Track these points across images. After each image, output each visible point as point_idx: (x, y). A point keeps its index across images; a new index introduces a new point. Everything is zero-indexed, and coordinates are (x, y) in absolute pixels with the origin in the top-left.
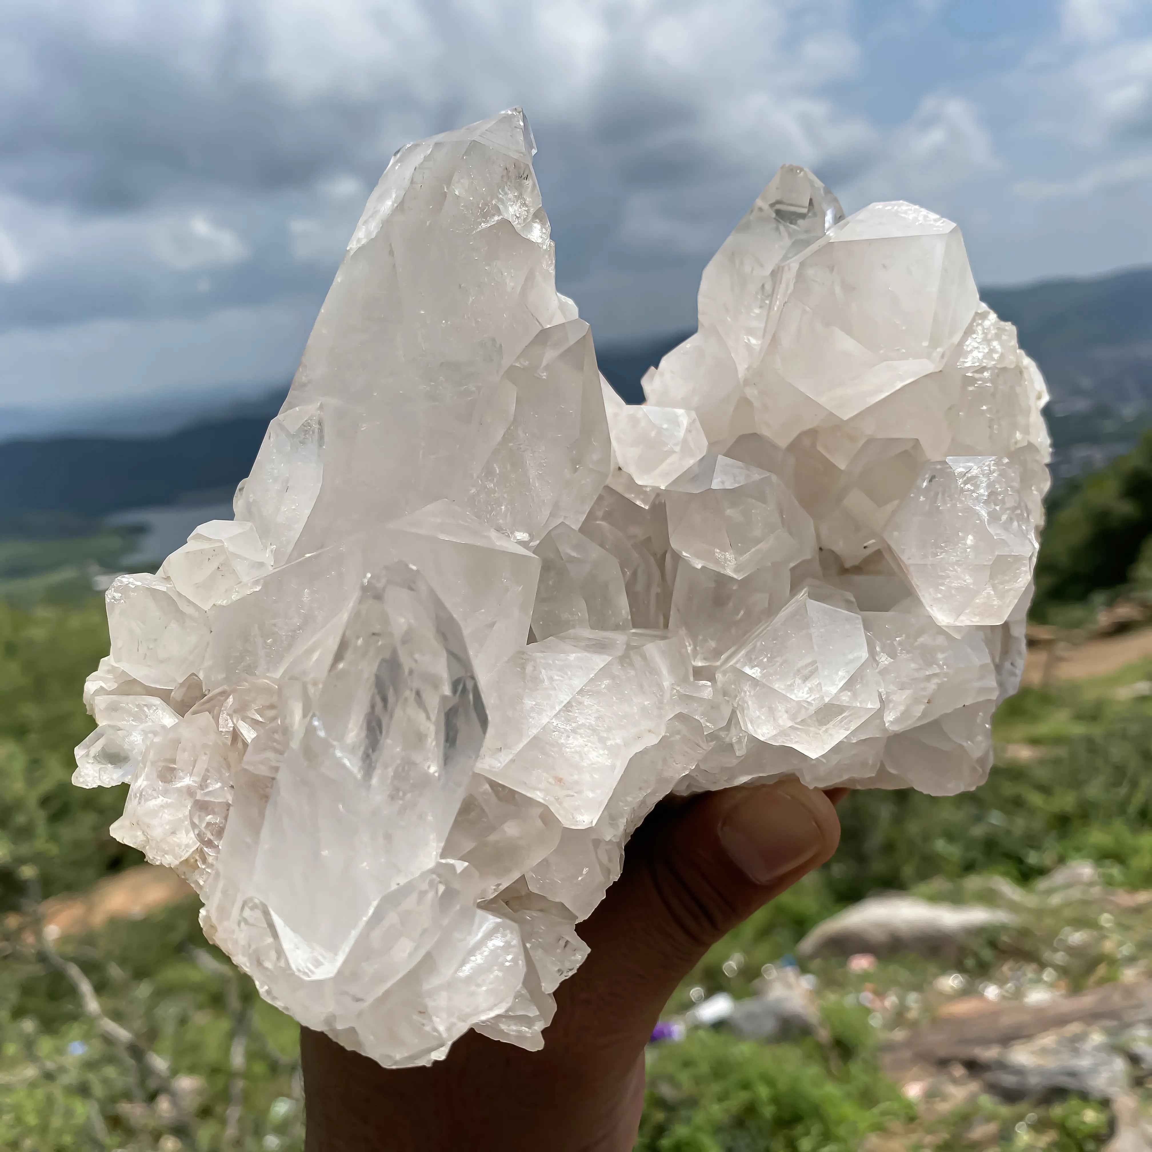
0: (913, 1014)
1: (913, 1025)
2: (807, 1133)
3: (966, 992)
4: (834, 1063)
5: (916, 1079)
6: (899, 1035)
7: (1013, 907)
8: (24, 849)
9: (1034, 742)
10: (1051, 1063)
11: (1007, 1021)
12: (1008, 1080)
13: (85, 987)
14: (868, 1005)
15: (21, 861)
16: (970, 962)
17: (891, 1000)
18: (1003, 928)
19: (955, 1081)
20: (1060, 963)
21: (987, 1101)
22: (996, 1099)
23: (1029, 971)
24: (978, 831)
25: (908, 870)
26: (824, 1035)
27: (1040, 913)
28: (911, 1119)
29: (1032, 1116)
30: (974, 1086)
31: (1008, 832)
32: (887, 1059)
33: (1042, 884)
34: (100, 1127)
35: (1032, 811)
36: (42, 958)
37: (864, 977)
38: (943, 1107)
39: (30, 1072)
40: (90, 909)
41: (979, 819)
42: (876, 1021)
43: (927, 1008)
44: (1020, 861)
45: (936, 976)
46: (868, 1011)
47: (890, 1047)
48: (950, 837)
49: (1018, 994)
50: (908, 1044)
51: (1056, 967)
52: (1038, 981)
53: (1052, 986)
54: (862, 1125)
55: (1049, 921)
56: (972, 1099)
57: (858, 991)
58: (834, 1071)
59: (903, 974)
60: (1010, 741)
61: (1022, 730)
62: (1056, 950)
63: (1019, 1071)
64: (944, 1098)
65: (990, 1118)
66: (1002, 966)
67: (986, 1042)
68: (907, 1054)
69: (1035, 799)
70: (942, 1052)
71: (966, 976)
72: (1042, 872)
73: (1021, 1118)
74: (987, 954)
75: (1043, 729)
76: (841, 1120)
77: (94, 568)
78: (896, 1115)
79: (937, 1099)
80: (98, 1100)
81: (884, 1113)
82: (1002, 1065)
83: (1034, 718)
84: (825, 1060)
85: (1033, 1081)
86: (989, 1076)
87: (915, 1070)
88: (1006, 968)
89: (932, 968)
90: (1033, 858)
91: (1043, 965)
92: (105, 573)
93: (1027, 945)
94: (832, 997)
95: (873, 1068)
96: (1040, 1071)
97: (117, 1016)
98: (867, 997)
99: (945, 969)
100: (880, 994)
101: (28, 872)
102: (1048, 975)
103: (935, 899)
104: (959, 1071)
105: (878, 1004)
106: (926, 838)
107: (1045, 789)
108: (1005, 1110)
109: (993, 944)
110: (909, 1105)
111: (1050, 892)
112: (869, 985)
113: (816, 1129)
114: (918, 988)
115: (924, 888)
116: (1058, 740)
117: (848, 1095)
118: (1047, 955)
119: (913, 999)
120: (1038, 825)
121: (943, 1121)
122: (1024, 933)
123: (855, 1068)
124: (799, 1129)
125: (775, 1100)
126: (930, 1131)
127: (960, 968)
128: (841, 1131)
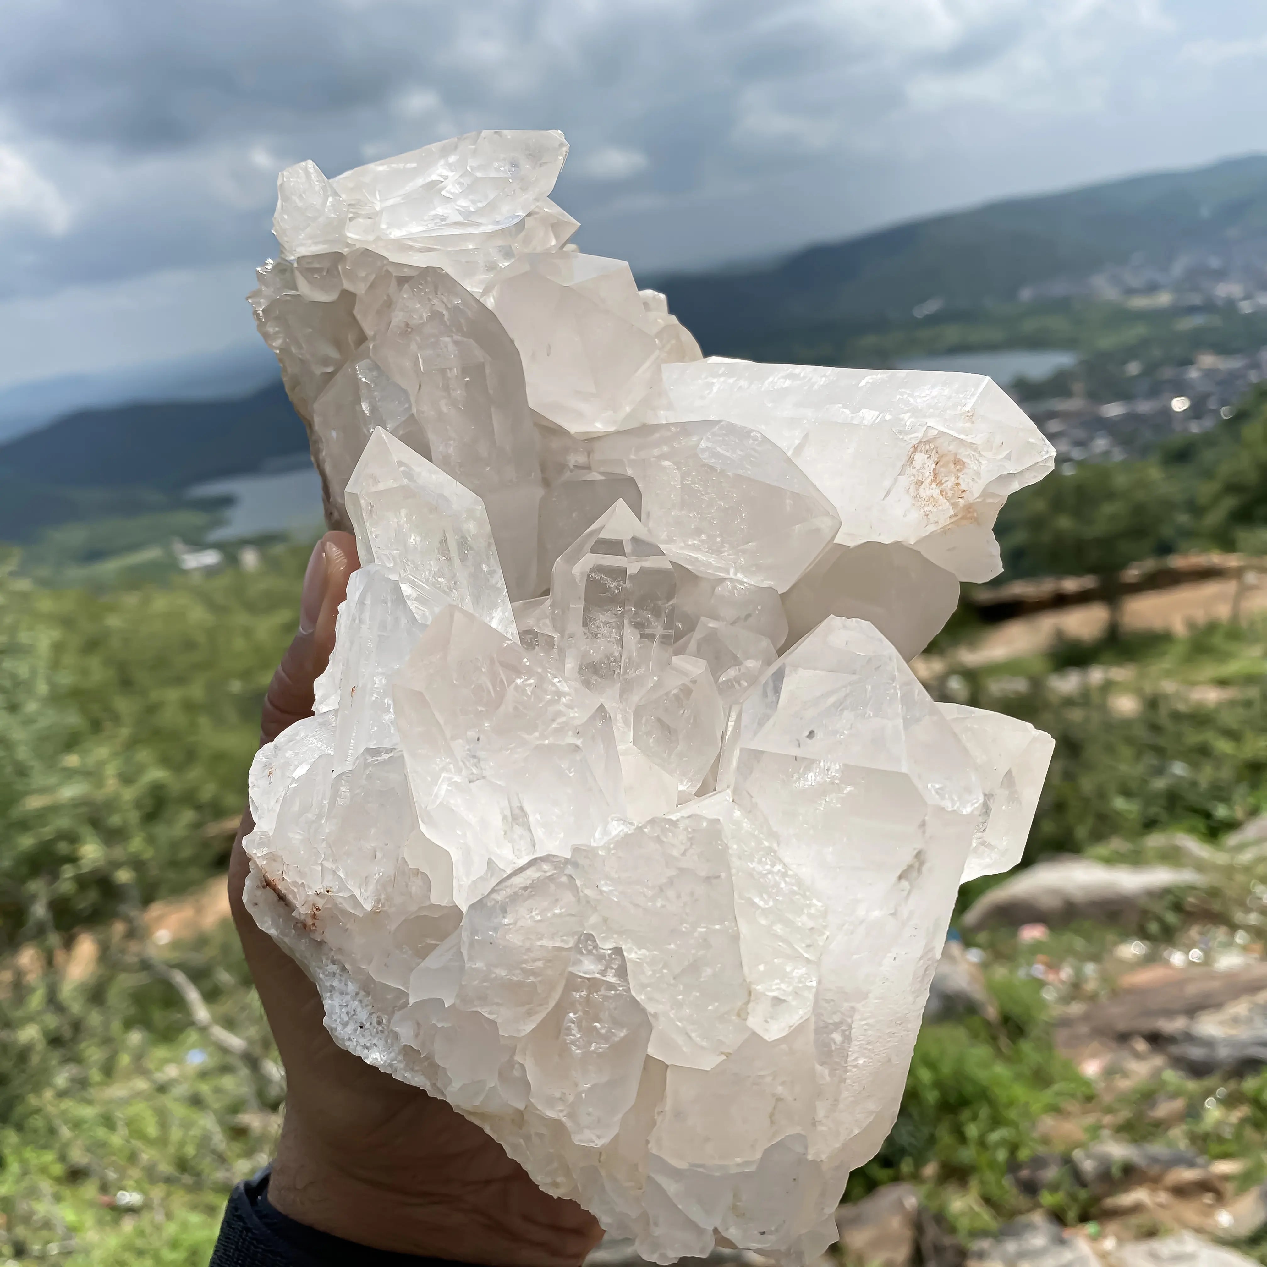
0: (1091, 986)
1: (1093, 998)
2: (974, 1118)
3: (1150, 960)
4: (1004, 1041)
5: (1094, 1055)
6: (1076, 1009)
7: (1200, 866)
8: (118, 853)
9: (1222, 683)
10: (1243, 1033)
11: (1192, 990)
12: (1196, 1053)
13: (193, 995)
14: (1041, 976)
15: (117, 865)
16: (1153, 927)
17: (1066, 973)
18: (1191, 888)
19: (1138, 1056)
20: (1254, 923)
21: (1171, 1076)
22: (1181, 1073)
23: (1220, 933)
24: (1160, 784)
25: (1081, 832)
26: (992, 1012)
27: (1229, 871)
28: (1089, 1098)
29: (1222, 1091)
30: (1158, 1061)
31: (1194, 784)
32: (1061, 1035)
33: (1232, 839)
34: (219, 1140)
35: (1218, 760)
36: (145, 965)
37: (1036, 948)
38: (1124, 1084)
39: (141, 1084)
40: (199, 910)
41: (1159, 771)
42: (1049, 995)
43: (1105, 978)
44: (1208, 815)
45: (1116, 944)
46: (1041, 984)
47: (1065, 1022)
48: (1127, 793)
49: (1207, 961)
50: (1086, 1017)
51: (1248, 928)
52: (1229, 945)
53: (1245, 949)
54: (1035, 1107)
55: (1240, 878)
56: (1156, 1074)
57: (1030, 964)
58: (1004, 1050)
59: (1079, 943)
60: (1193, 684)
61: (1211, 670)
62: (1248, 910)
63: (1209, 1043)
64: (1125, 1074)
65: (1174, 1095)
66: (1189, 930)
67: (1170, 1013)
68: (1084, 1029)
69: (1224, 746)
70: (1122, 1026)
71: (1148, 943)
72: (1232, 825)
73: (1210, 1092)
74: (1171, 918)
75: (1232, 668)
76: (1011, 1104)
77: (178, 547)
78: (1073, 1095)
79: (1118, 1076)
80: (215, 1112)
81: (1059, 1094)
82: (1189, 1038)
83: (1223, 657)
84: (993, 1039)
85: (1223, 1053)
86: (1175, 1050)
87: (1095, 1045)
88: (1194, 932)
89: (1110, 937)
90: (1221, 812)
91: (1233, 927)
92: (189, 552)
93: (1216, 906)
94: (1000, 972)
95: (1046, 1045)
96: (1230, 1042)
97: (230, 1024)
98: (1039, 970)
99: (1126, 936)
100: (1053, 967)
101: (124, 876)
102: (1240, 937)
103: (1110, 861)
104: (1141, 1046)
105: (1051, 977)
106: (1102, 795)
107: (1233, 735)
108: (1192, 1085)
109: (1178, 907)
110: (1086, 1083)
111: (1241, 848)
112: (1041, 957)
113: (984, 1112)
114: (1096, 958)
115: (1102, 850)
116: (1250, 679)
117: (1019, 1077)
118: (1239, 916)
119: (1090, 969)
120: (1226, 774)
121: (1124, 1099)
122: (1214, 893)
123: (1026, 1046)
124: (965, 1114)
125: (938, 1084)
126: (1109, 1110)
127: (1143, 934)
128: (1012, 1114)
